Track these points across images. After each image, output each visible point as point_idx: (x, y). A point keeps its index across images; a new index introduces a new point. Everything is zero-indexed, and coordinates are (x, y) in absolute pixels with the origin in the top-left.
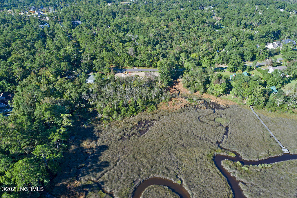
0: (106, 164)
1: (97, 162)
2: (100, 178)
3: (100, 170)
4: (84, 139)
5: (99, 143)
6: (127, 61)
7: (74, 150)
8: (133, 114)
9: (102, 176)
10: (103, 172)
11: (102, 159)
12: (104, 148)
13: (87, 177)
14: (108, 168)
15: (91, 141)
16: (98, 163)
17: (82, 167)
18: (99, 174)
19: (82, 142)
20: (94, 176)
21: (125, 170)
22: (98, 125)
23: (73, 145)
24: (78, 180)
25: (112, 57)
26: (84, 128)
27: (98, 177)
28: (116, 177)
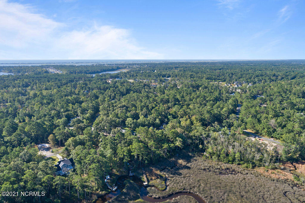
0: (180, 174)
1: (176, 170)
2: (170, 177)
3: (174, 174)
4: (183, 159)
5: (189, 165)
7: (172, 161)
9: (172, 177)
10: (175, 176)
11: (181, 171)
12: (189, 168)
13: (165, 173)
14: (178, 176)
15: (185, 162)
16: (177, 172)
17: (167, 169)
18: (172, 176)
19: (180, 160)
20: (168, 175)
21: (186, 182)
22: (198, 157)
23: (175, 158)
24: (160, 171)
26: (189, 155)
27: (169, 176)
28: (178, 181)
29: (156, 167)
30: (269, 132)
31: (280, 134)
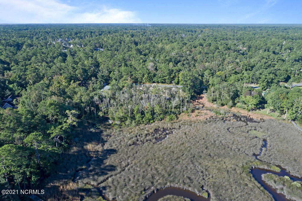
0: (112, 168)
1: (101, 165)
2: (102, 182)
3: (103, 174)
4: (89, 141)
5: (107, 146)
6: (146, 76)
7: (74, 152)
8: (149, 122)
9: (104, 181)
10: (107, 176)
11: (108, 162)
12: (113, 151)
13: (85, 181)
14: (113, 173)
15: (97, 145)
16: (102, 167)
17: (82, 169)
18: (101, 178)
19: (86, 145)
20: (94, 180)
21: (135, 176)
22: (107, 130)
23: (76, 146)
24: (74, 181)
25: (131, 72)
26: (91, 132)
27: (99, 181)
28: (122, 183)
29: (59, 179)
30: (149, 77)
31: (162, 77)
